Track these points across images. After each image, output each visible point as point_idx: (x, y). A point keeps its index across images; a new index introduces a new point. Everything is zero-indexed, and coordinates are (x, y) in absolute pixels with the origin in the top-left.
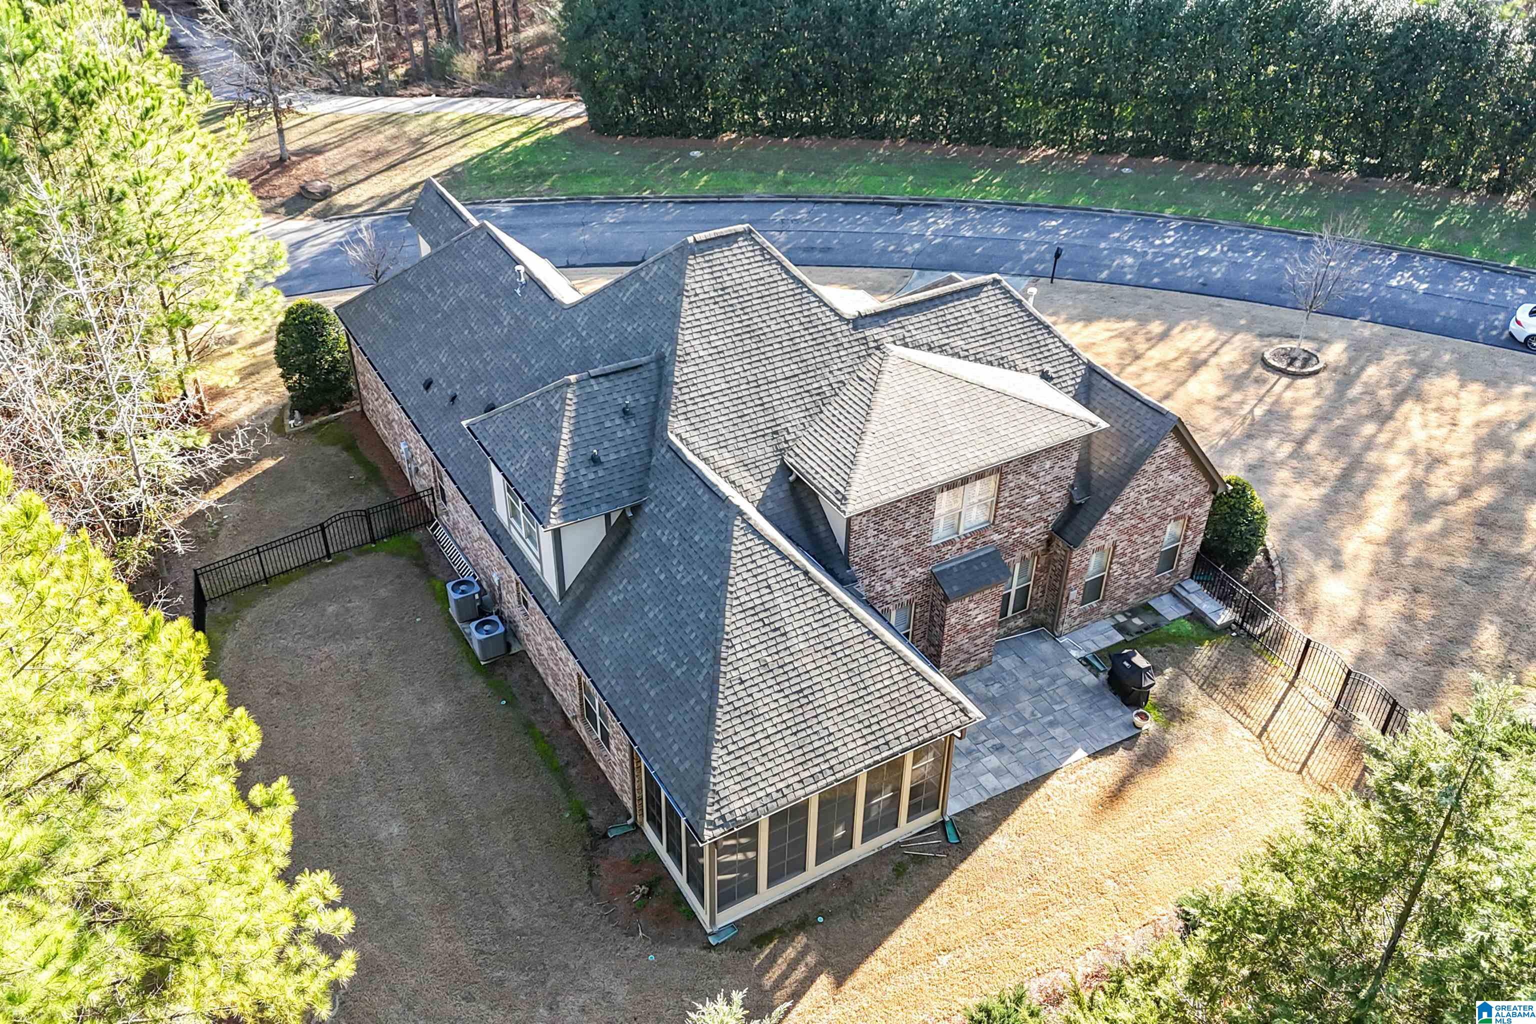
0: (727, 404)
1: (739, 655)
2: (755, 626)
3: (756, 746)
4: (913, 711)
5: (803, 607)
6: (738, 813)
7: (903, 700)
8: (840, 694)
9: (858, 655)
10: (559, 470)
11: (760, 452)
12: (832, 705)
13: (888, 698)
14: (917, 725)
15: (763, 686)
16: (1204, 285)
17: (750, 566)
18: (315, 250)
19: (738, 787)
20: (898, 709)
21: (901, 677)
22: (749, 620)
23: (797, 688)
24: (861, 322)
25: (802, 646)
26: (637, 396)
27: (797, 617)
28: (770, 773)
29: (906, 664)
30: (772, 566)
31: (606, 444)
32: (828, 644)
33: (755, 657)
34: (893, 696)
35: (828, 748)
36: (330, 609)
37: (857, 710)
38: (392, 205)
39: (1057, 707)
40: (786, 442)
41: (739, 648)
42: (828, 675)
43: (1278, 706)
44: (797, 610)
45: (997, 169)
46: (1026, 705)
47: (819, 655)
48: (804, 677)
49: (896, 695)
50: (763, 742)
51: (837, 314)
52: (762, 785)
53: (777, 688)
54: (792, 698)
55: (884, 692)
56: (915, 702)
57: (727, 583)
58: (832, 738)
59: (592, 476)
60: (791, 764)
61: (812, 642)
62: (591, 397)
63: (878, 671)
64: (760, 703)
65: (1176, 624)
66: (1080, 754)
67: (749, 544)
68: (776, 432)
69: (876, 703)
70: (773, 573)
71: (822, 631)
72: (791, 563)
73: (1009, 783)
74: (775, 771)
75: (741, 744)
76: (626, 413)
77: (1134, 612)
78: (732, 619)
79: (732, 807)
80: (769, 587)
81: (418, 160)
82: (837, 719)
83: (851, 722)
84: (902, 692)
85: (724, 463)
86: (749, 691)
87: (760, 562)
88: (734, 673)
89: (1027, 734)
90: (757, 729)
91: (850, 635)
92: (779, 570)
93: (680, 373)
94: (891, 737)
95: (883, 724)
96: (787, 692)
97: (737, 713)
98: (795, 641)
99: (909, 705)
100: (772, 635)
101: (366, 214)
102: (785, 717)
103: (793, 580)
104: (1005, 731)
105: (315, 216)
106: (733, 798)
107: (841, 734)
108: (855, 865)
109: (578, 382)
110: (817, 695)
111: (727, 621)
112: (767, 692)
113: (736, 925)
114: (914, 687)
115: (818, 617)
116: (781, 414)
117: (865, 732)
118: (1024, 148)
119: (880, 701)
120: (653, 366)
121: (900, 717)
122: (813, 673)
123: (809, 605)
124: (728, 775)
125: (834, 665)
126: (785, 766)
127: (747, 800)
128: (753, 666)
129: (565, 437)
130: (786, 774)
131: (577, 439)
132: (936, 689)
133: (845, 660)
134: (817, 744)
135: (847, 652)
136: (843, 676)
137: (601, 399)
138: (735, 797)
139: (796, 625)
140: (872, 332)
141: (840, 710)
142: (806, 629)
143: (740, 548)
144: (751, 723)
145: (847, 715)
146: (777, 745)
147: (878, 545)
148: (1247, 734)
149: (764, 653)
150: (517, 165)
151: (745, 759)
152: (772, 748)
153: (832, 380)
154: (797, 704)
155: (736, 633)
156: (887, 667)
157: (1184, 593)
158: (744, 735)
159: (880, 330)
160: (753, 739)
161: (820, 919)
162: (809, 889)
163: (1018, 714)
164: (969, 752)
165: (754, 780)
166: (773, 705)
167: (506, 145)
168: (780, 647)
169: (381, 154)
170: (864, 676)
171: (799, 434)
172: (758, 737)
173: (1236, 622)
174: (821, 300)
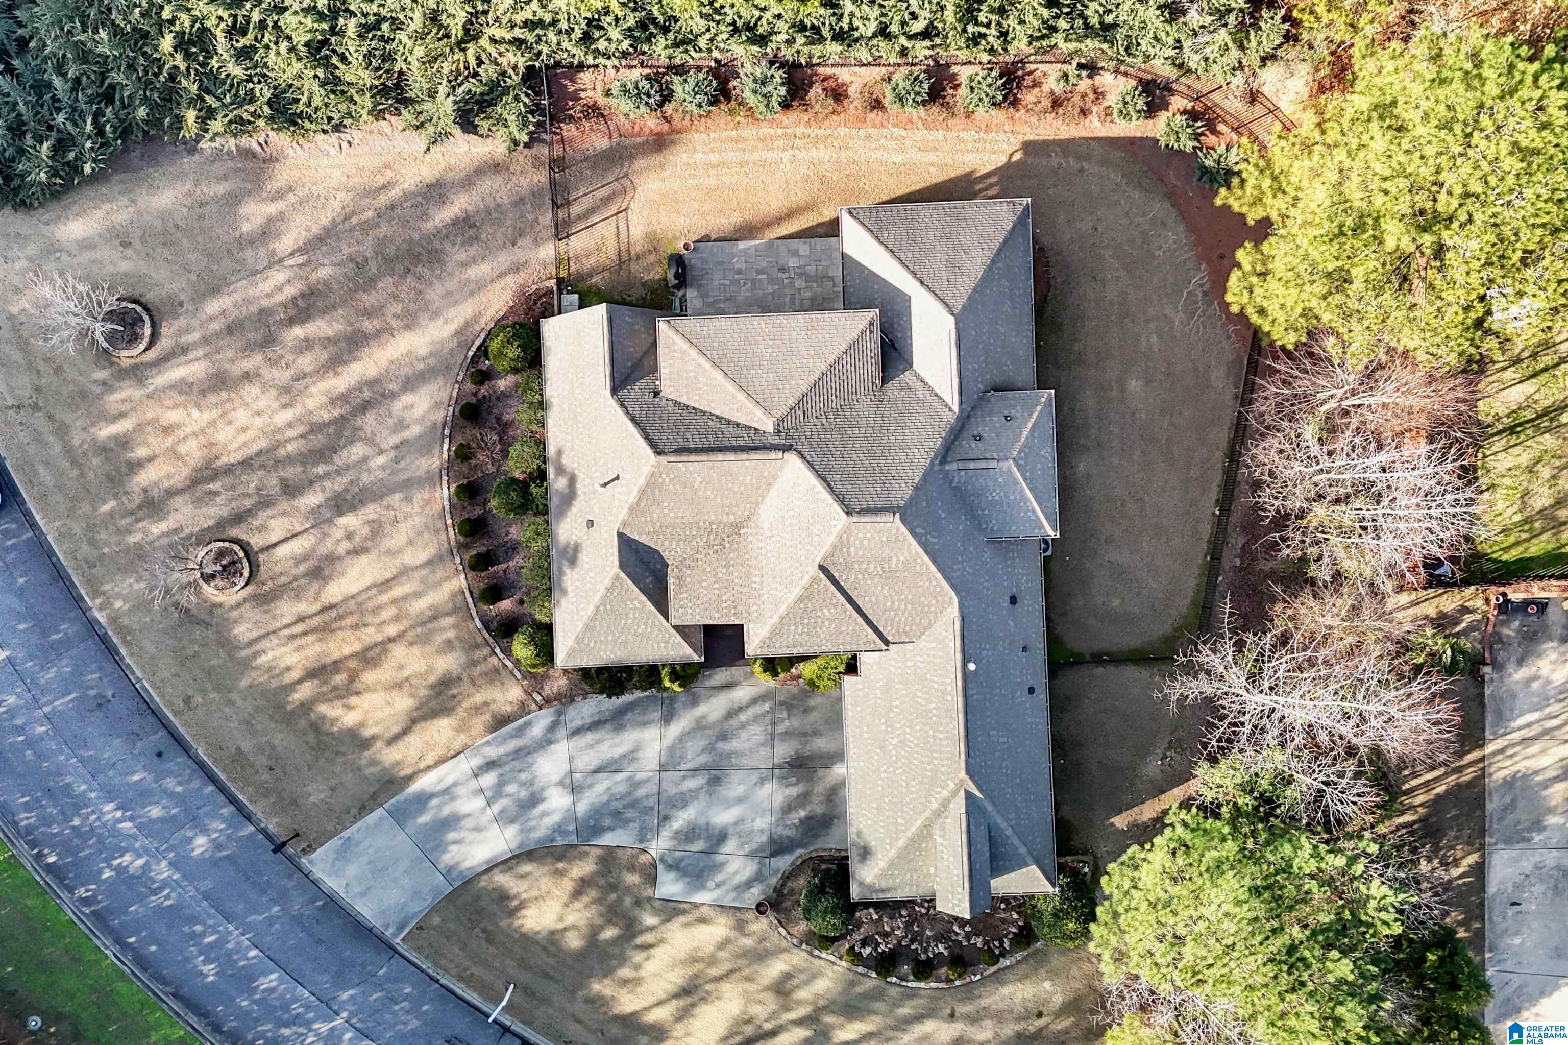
10: (1034, 418)
24: (786, 448)
26: (965, 445)
31: (997, 425)
51: (803, 455)
59: (1013, 410)
73: (794, 244)
76: (979, 438)
89: (759, 272)
104: (771, 281)
140: (779, 441)
159: (772, 441)
163: (754, 288)
164: (801, 275)
173: (560, 292)
174: (811, 465)
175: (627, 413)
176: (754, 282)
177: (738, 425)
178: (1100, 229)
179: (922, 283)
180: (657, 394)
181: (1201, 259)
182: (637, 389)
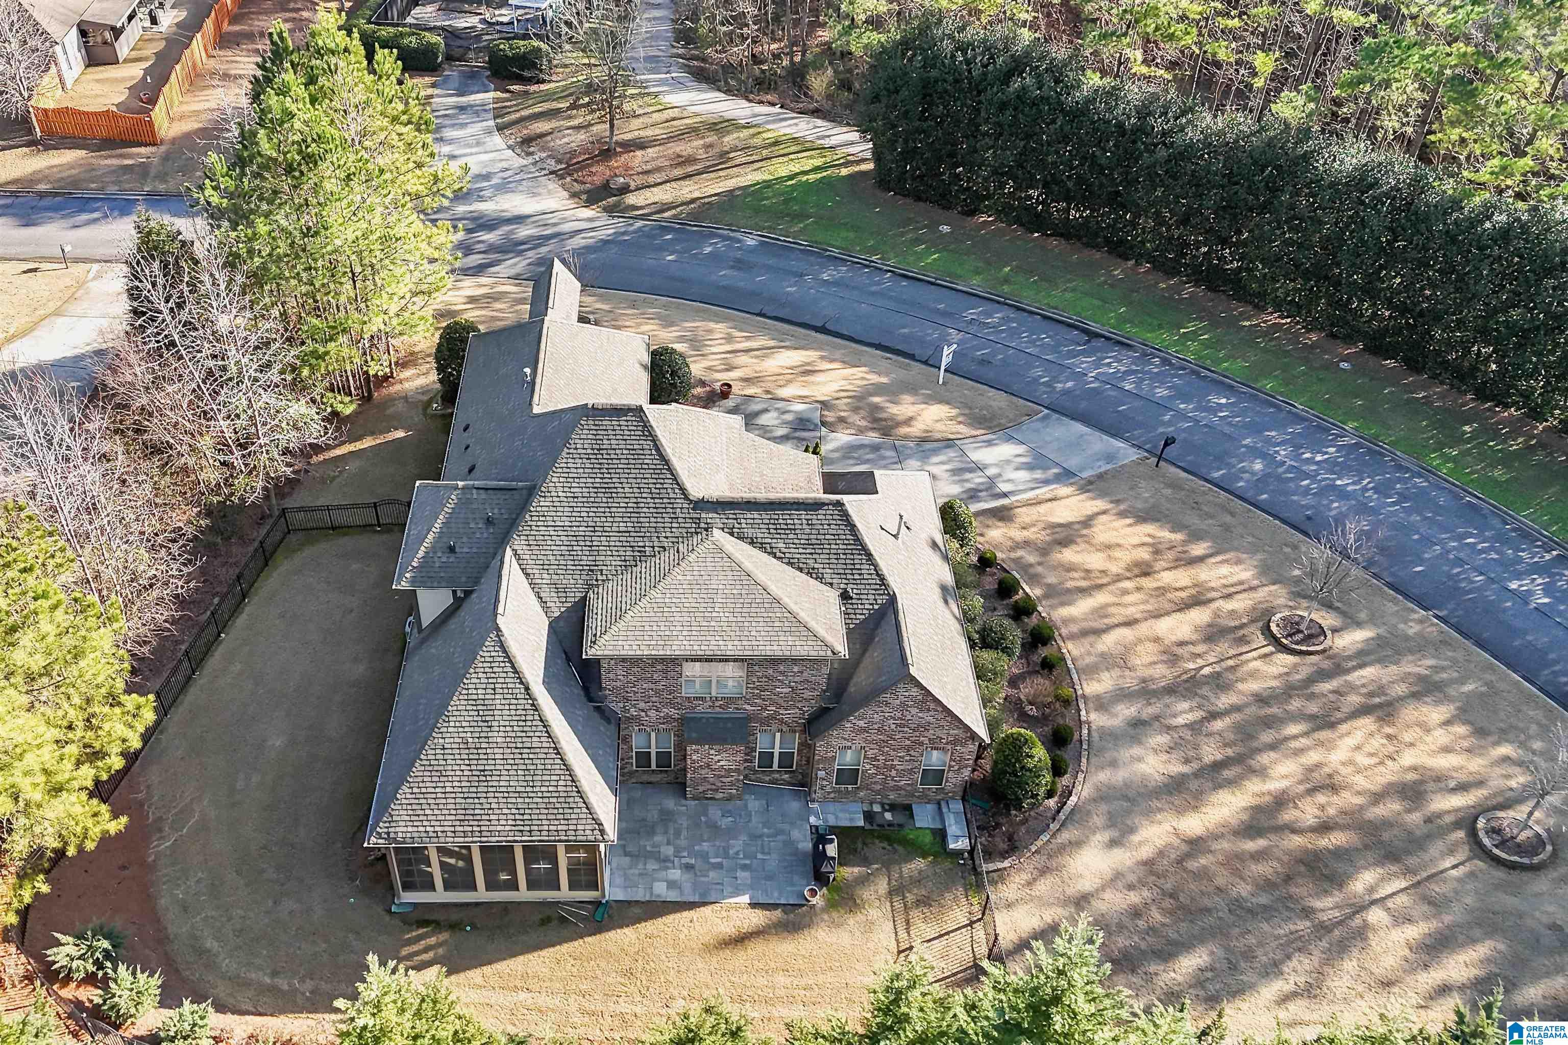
0: (563, 538)
1: (450, 730)
2: (471, 713)
3: (434, 796)
4: (561, 817)
5: (513, 712)
6: (400, 835)
7: (558, 805)
8: (512, 783)
9: (538, 762)
10: (422, 548)
11: (572, 581)
12: (502, 789)
13: (546, 800)
14: (560, 828)
15: (457, 757)
16: (1309, 518)
17: (487, 670)
18: (583, 242)
19: (408, 818)
20: (551, 811)
21: (564, 789)
22: (468, 708)
23: (482, 768)
24: (701, 505)
25: (499, 740)
26: (503, 511)
27: (505, 718)
28: (434, 818)
29: (573, 781)
30: (504, 675)
31: (465, 540)
32: (519, 745)
33: (461, 735)
34: (552, 800)
35: (484, 817)
36: (354, 566)
37: (519, 800)
38: (666, 215)
39: (759, 856)
40: (597, 580)
41: (452, 724)
42: (509, 767)
43: (941, 936)
44: (508, 713)
45: (1215, 323)
46: (737, 845)
47: (509, 751)
48: (490, 762)
49: (555, 800)
50: (439, 795)
51: (684, 494)
52: (425, 823)
53: (467, 762)
54: (474, 773)
55: (545, 794)
56: (566, 811)
57: (464, 676)
58: (490, 812)
59: (444, 559)
60: (453, 818)
61: (508, 740)
62: (469, 501)
63: (548, 778)
64: (450, 768)
65: (920, 832)
66: (745, 899)
67: (493, 654)
68: (592, 571)
69: (535, 800)
70: (502, 680)
71: (519, 734)
72: (519, 678)
73: (673, 896)
74: (439, 818)
75: (424, 790)
76: (489, 521)
77: (893, 807)
78: (457, 703)
79: (398, 829)
80: (494, 689)
81: (712, 175)
82: (501, 800)
83: (510, 806)
84: (560, 800)
85: (540, 581)
86: (446, 757)
87: (496, 670)
88: (441, 741)
90: (439, 784)
91: (540, 745)
92: (507, 680)
93: (540, 504)
94: (536, 828)
95: (533, 817)
96: (473, 767)
97: (430, 768)
98: (496, 734)
99: (561, 811)
100: (480, 724)
101: (642, 217)
102: (463, 784)
103: (515, 691)
105: (606, 209)
106: (401, 823)
107: (499, 812)
108: (519, 903)
109: (463, 488)
110: (494, 778)
111: (452, 703)
112: (459, 762)
113: (415, 905)
114: (571, 800)
115: (521, 723)
116: (603, 558)
117: (517, 817)
118: (1260, 308)
119: (540, 800)
120: (525, 492)
121: (550, 817)
122: (498, 762)
123: (518, 712)
124: (405, 807)
125: (517, 761)
126: (448, 818)
127: (410, 829)
128: (457, 740)
129: (437, 525)
130: (446, 823)
131: (444, 530)
132: (587, 808)
133: (527, 762)
134: (477, 812)
135: (531, 756)
136: (520, 772)
137: (474, 506)
138: (403, 824)
139: (502, 723)
140: (707, 516)
141: (506, 795)
142: (508, 729)
143: (486, 654)
144: (437, 779)
145: (509, 800)
146: (449, 801)
147: (628, 682)
148: (893, 944)
149: (469, 735)
150: (786, 202)
151: (422, 801)
152: (444, 801)
153: (656, 544)
154: (476, 778)
155: (455, 713)
156: (557, 778)
157: (945, 810)
158: (428, 784)
159: (715, 515)
160: (433, 790)
161: (468, 928)
162: (477, 904)
164: (666, 860)
165: (421, 818)
166: (458, 773)
167: (791, 178)
168: (482, 735)
169: (690, 160)
170: (535, 778)
171: (610, 577)
172: (438, 790)
173: (971, 852)
174: (675, 479)
175: (876, 566)
176: (726, 856)
177: (752, 543)
178: (270, 903)
179: (527, 689)
180: (845, 596)
181: (152, 868)
182: (868, 603)
